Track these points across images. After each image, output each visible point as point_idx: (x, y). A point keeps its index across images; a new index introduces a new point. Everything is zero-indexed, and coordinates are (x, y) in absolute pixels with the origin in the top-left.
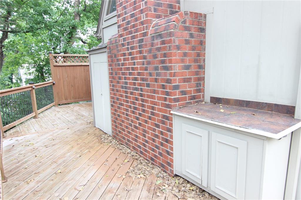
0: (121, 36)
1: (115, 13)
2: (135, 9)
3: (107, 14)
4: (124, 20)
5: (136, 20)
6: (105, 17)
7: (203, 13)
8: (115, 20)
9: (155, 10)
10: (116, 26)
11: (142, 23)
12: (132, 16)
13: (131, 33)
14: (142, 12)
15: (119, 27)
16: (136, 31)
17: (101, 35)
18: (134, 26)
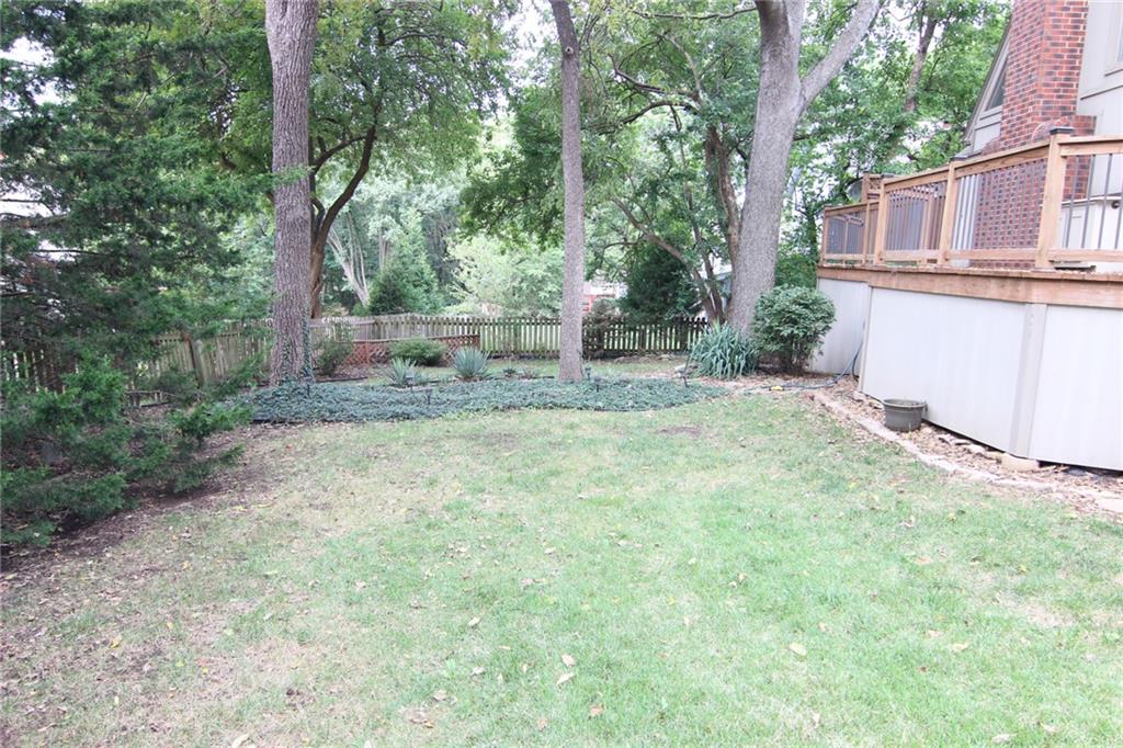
0: (1003, 139)
1: (999, 108)
2: (1022, 112)
3: (987, 110)
4: (1009, 122)
5: (1022, 123)
6: (981, 112)
7: (1092, 115)
8: (998, 118)
9: (1043, 114)
10: (998, 127)
11: (1027, 126)
12: (1019, 118)
13: (1014, 136)
14: (1029, 115)
15: (1002, 129)
16: (1021, 134)
17: (971, 139)
18: (1018, 129)
